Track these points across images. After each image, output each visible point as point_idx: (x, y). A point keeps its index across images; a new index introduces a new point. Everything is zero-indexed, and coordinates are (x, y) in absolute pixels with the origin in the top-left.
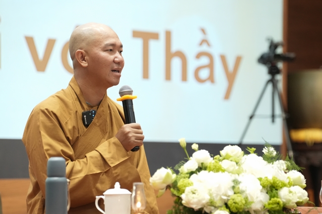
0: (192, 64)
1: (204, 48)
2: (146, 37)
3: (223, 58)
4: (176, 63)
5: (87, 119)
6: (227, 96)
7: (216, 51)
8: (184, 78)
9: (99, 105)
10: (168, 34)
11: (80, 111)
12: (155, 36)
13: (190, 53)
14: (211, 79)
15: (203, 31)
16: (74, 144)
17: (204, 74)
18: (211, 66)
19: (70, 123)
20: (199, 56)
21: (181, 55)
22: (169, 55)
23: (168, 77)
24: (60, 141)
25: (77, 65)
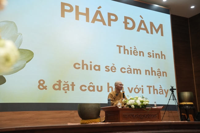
0: (159, 91)
1: (161, 88)
2: (149, 87)
3: (165, 90)
4: (156, 91)
5: (117, 95)
6: (166, 97)
7: (163, 89)
8: (157, 93)
9: (119, 93)
10: (154, 86)
11: (116, 94)
12: (151, 87)
13: (158, 89)
14: (163, 93)
15: (160, 85)
16: (114, 99)
17: (161, 93)
18: (162, 91)
19: (114, 95)
20: (160, 90)
21: (156, 90)
22: (154, 90)
23: (154, 93)
24: (112, 98)
25: (115, 87)
